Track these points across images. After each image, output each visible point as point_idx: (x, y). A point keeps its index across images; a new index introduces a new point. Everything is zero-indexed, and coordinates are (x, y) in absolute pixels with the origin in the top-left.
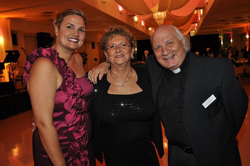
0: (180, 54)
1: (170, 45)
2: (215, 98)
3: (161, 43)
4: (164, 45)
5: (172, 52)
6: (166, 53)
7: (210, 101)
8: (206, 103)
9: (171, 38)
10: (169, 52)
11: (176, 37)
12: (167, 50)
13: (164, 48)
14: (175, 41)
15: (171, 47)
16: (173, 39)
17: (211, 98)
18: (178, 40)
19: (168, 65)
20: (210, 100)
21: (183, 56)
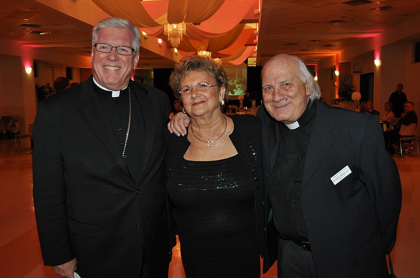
0: (298, 102)
1: (287, 87)
2: (350, 172)
3: (274, 82)
4: (277, 86)
5: (287, 99)
6: (277, 98)
7: (342, 175)
8: (336, 178)
9: (289, 78)
10: (282, 98)
11: (298, 77)
12: (280, 95)
13: (276, 91)
14: (295, 83)
15: (287, 90)
16: (292, 80)
17: (345, 171)
18: (301, 81)
19: (278, 115)
20: (342, 173)
21: (302, 106)
